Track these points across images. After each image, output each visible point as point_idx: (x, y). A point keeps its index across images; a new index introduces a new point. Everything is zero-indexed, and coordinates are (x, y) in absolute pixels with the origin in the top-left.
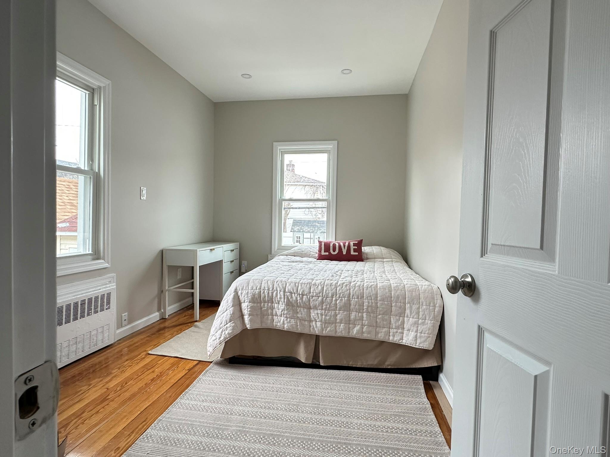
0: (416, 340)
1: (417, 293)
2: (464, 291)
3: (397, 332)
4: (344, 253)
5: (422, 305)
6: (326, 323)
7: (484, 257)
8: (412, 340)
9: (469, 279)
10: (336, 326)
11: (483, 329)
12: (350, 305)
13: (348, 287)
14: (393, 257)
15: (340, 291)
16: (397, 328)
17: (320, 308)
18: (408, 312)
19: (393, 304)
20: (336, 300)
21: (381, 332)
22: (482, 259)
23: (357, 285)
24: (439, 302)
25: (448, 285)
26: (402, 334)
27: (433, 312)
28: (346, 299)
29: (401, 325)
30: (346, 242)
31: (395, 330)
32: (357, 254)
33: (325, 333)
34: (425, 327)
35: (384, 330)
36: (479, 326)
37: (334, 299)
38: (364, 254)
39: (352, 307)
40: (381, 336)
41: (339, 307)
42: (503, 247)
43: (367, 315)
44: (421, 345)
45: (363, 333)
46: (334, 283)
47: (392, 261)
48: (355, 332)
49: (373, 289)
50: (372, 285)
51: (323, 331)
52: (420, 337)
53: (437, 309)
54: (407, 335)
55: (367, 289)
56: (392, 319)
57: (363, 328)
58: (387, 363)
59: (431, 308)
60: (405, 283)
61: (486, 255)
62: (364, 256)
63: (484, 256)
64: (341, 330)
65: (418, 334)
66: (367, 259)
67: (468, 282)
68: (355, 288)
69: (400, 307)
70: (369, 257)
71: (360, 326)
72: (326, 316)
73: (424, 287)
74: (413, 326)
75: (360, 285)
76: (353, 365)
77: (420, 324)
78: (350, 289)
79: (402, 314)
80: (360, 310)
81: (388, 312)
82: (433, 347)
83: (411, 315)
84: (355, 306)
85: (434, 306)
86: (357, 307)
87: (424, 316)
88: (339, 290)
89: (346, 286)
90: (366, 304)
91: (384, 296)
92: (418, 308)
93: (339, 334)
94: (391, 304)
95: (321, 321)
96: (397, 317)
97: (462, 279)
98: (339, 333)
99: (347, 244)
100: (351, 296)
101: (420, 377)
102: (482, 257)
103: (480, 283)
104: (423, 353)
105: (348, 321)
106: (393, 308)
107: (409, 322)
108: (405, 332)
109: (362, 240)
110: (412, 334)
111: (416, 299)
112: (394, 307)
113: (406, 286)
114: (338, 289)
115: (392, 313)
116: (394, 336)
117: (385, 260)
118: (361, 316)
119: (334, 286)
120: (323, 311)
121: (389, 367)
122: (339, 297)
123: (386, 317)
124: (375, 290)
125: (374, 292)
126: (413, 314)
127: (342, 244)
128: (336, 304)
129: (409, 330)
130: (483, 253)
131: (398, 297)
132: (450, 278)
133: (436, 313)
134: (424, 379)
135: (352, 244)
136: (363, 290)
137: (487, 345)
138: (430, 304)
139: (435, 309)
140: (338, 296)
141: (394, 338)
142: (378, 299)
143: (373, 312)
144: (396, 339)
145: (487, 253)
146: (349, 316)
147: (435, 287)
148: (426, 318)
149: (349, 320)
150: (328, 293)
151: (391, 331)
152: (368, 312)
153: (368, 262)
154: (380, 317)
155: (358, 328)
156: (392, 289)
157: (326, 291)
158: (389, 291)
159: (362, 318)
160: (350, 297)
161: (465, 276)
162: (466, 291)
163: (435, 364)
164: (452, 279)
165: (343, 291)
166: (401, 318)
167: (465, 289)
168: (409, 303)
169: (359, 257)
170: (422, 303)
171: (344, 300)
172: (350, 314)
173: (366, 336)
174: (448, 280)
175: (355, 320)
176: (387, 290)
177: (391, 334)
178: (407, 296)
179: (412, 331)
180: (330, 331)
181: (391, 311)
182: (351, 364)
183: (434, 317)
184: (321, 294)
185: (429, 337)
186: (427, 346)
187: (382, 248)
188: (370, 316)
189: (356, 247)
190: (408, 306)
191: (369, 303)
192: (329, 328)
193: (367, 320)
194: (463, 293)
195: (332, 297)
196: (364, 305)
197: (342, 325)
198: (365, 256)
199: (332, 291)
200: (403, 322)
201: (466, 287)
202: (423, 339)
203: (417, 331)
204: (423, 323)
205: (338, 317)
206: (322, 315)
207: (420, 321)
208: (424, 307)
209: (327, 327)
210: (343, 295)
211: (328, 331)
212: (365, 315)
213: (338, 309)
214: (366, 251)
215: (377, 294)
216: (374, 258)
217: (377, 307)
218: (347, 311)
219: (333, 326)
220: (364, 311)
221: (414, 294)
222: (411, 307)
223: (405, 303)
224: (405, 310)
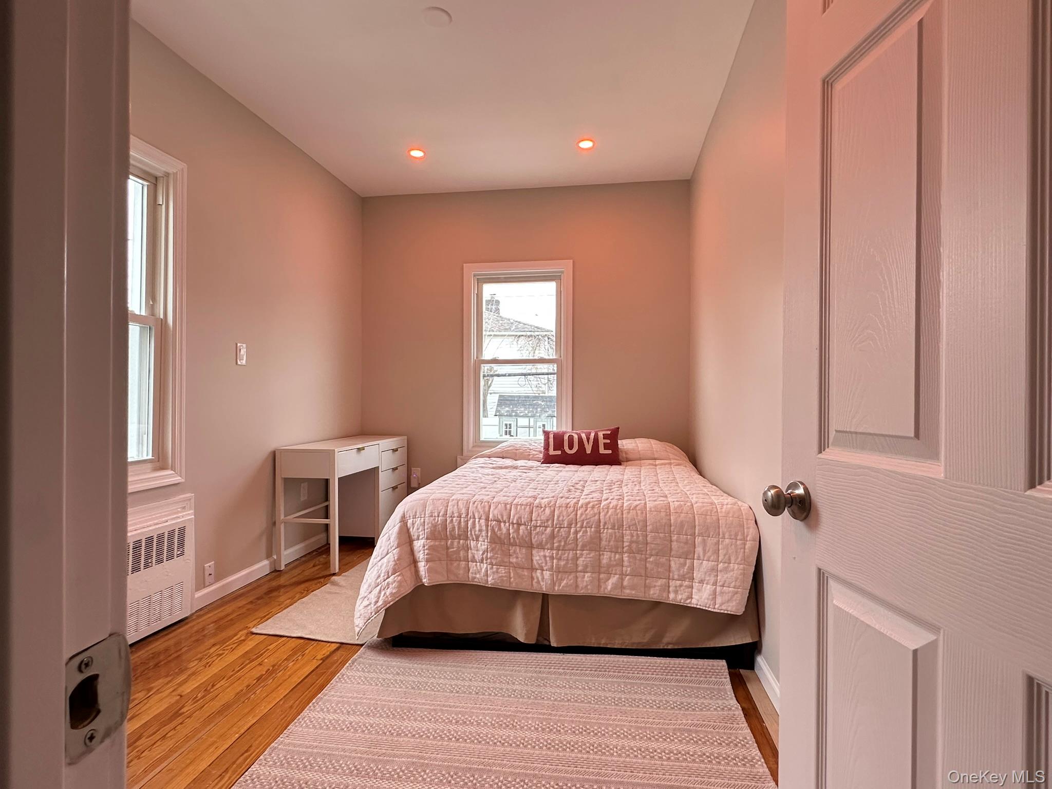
0: (714, 599)
1: (714, 518)
2: (792, 511)
3: (681, 586)
4: (589, 451)
5: (724, 537)
6: (559, 572)
7: (823, 452)
8: (708, 599)
9: (800, 491)
10: (577, 577)
11: (826, 575)
12: (600, 539)
13: (596, 510)
14: (671, 456)
16: (682, 578)
17: (549, 546)
18: (699, 550)
19: (674, 538)
20: (576, 532)
21: (655, 586)
22: (820, 456)
23: (611, 506)
24: (751, 532)
25: (766, 500)
26: (690, 589)
27: (742, 550)
28: (593, 529)
29: (688, 573)
30: (590, 433)
31: (678, 583)
32: (610, 452)
33: (558, 589)
34: (729, 575)
35: (660, 582)
36: (819, 570)
37: (572, 530)
38: (621, 451)
39: (604, 543)
40: (654, 594)
41: (581, 543)
42: (854, 435)
43: (628, 557)
44: (724, 607)
45: (623, 587)
46: (572, 504)
47: (670, 464)
48: (609, 586)
49: (639, 512)
50: (637, 506)
51: (554, 585)
52: (722, 593)
53: (748, 545)
54: (699, 590)
55: (628, 513)
56: (672, 564)
57: (622, 580)
58: (665, 640)
59: (739, 542)
60: (693, 501)
61: (827, 450)
62: (622, 456)
63: (824, 450)
64: (585, 584)
65: (718, 589)
66: (628, 460)
67: (799, 496)
68: (608, 512)
69: (687, 543)
70: (631, 456)
71: (618, 576)
72: (559, 559)
73: (725, 506)
74: (710, 575)
75: (617, 506)
76: (607, 644)
77: (721, 571)
78: (600, 513)
79: (689, 554)
80: (618, 548)
81: (666, 551)
82: (744, 610)
83: (704, 556)
84: (609, 541)
85: (744, 540)
86: (612, 543)
87: (727, 556)
88: (582, 515)
89: (593, 507)
90: (627, 538)
91: (658, 524)
92: (716, 544)
93: (581, 592)
94: (671, 536)
95: (551, 569)
96: (682, 560)
97: (789, 491)
98: (582, 589)
99: (592, 435)
100: (602, 524)
101: (723, 663)
102: (820, 452)
103: (819, 498)
104: (728, 621)
105: (597, 568)
106: (675, 545)
107: (702, 568)
108: (696, 585)
109: (618, 428)
110: (708, 589)
111: (713, 528)
112: (675, 543)
113: (695, 506)
114: (579, 512)
115: (673, 553)
116: (676, 592)
117: (658, 462)
118: (619, 559)
119: (572, 509)
120: (554, 552)
121: (670, 647)
122: (582, 527)
123: (663, 560)
124: (642, 513)
125: (640, 517)
126: (709, 554)
127: (584, 436)
128: (576, 539)
129: (701, 582)
130: (822, 446)
131: (682, 524)
132: (769, 490)
133: (747, 551)
134: (730, 666)
135: (601, 435)
136: (623, 514)
137: (834, 601)
138: (736, 535)
139: (745, 544)
140: (579, 525)
141: (676, 597)
142: (649, 528)
143: (639, 552)
144: (679, 597)
145: (828, 447)
146: (599, 559)
147: (745, 507)
148: (730, 559)
149: (600, 566)
150: (563, 521)
151: (672, 583)
152: (630, 552)
153: (629, 466)
154: (651, 560)
155: (614, 580)
156: (672, 511)
157: (559, 517)
158: (666, 515)
159: (621, 563)
160: (600, 526)
161: (794, 486)
162: (796, 511)
163: (748, 640)
164: (773, 492)
165: (588, 517)
166: (688, 561)
167: (794, 507)
168: (700, 534)
169: (614, 459)
170: (724, 534)
171: (590, 532)
172: (600, 555)
173: (628, 593)
174: (765, 493)
175: (609, 566)
176: (663, 514)
177: (671, 589)
178: (697, 523)
179: (707, 584)
180: (567, 585)
181: (671, 549)
182: (603, 643)
183: (744, 559)
184: (550, 523)
185: (736, 593)
186: (734, 609)
187: (653, 441)
188: (635, 558)
189: (609, 441)
190: (698, 540)
191: (632, 536)
192: (565, 582)
193: (630, 566)
194: (791, 513)
195: (569, 527)
196: (625, 539)
197: (587, 575)
198: (624, 455)
199: (568, 516)
200: (692, 568)
201: (796, 504)
202: (726, 597)
203: (715, 584)
204: (726, 570)
205: (580, 562)
206: (552, 558)
207: (721, 566)
208: (727, 541)
209: (562, 580)
210: (587, 523)
211: (563, 587)
212: (626, 557)
213: (579, 548)
214: (625, 448)
215: (645, 521)
216: (640, 459)
217: (647, 544)
218: (596, 551)
219: (571, 577)
220: (625, 549)
221: (709, 519)
222: (704, 543)
223: (693, 535)
224: (695, 548)
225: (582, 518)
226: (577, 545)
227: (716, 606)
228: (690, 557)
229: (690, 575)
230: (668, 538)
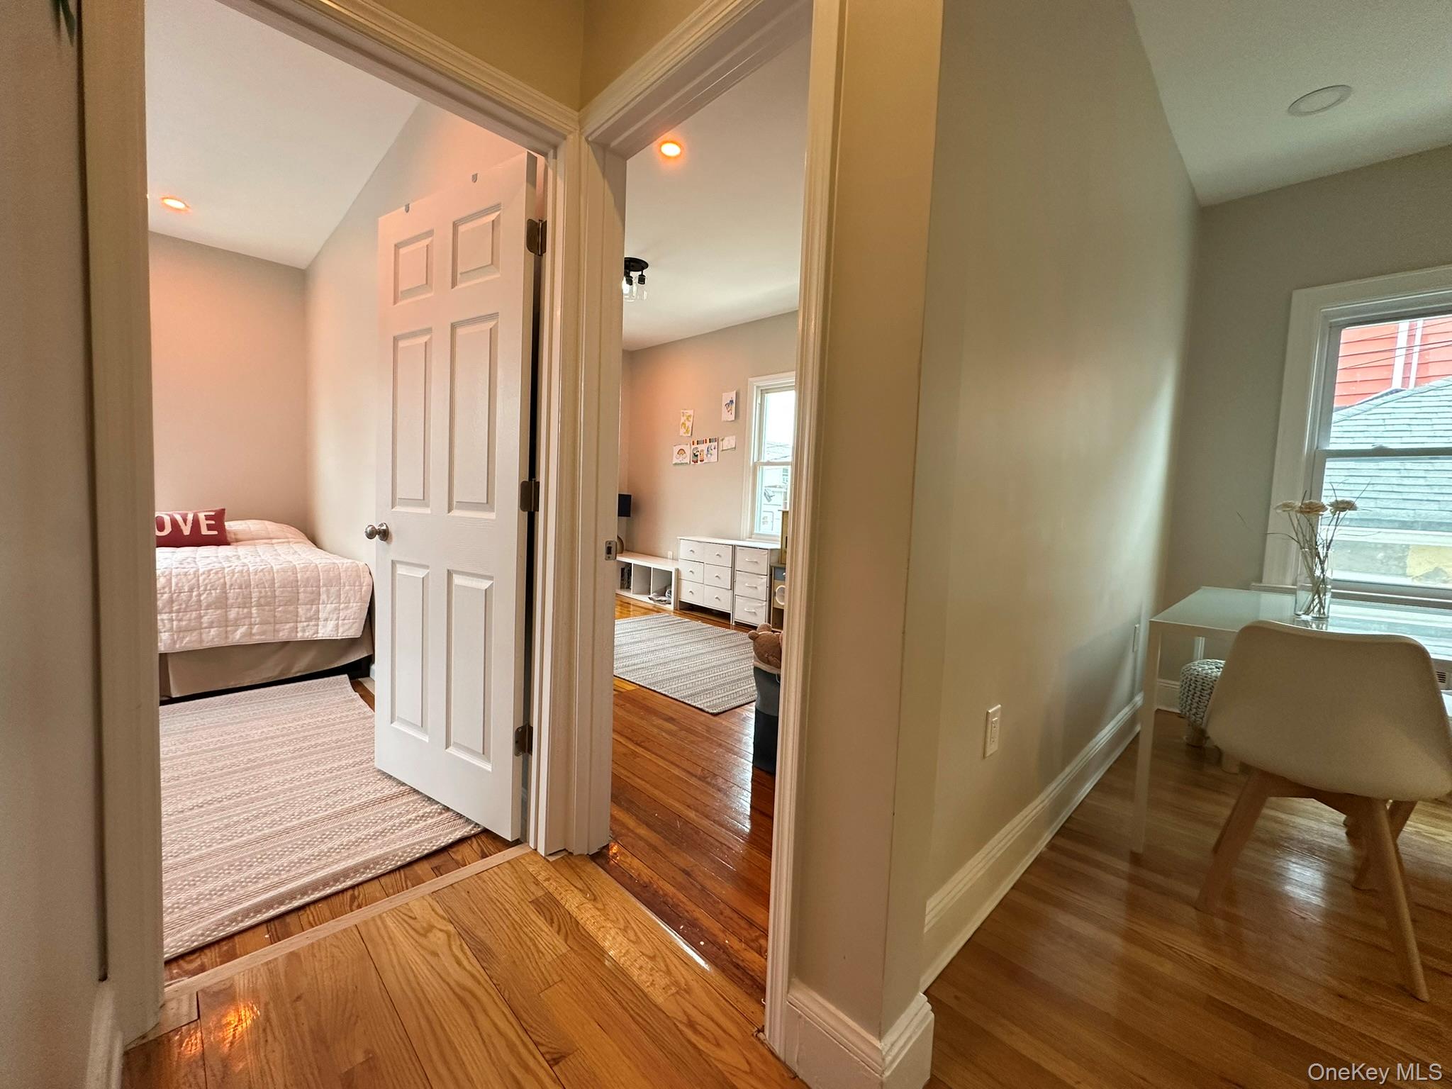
0: (337, 630)
1: (337, 573)
3: (308, 626)
4: (186, 531)
5: (344, 586)
6: (180, 632)
8: (332, 631)
9: (384, 527)
10: (201, 634)
11: (395, 562)
12: (227, 599)
13: (220, 575)
14: (289, 535)
15: (207, 581)
16: (309, 619)
17: (167, 610)
18: (323, 597)
19: (302, 590)
20: (199, 595)
21: (284, 629)
22: (392, 513)
23: (236, 571)
24: (367, 580)
25: (367, 532)
26: (316, 627)
27: (359, 593)
28: (218, 591)
29: (314, 615)
30: (187, 514)
31: (305, 624)
32: (215, 533)
33: (178, 647)
34: (349, 611)
35: (288, 626)
36: (393, 560)
37: (195, 594)
38: (229, 533)
39: (230, 601)
40: (283, 636)
41: (205, 604)
42: (403, 500)
43: (258, 610)
44: (344, 634)
45: (251, 634)
46: (192, 571)
47: (289, 542)
48: (238, 636)
49: (266, 574)
50: (263, 569)
51: (175, 643)
52: (343, 625)
53: (364, 588)
54: (324, 626)
55: (256, 575)
56: (300, 610)
57: (251, 628)
58: (293, 671)
59: (356, 588)
60: (317, 563)
62: (230, 537)
64: (212, 638)
65: (340, 622)
66: (237, 541)
67: (382, 529)
68: (233, 576)
69: (312, 593)
70: (239, 537)
71: (246, 627)
72: (180, 620)
73: (345, 565)
74: (333, 614)
75: (242, 570)
76: (236, 685)
77: (342, 609)
78: (225, 577)
79: (315, 600)
80: (246, 603)
81: (293, 600)
82: (361, 634)
83: (328, 600)
84: (237, 599)
85: (361, 585)
86: (239, 600)
87: (348, 598)
88: (204, 580)
89: (217, 573)
90: (255, 595)
91: (286, 582)
92: (338, 591)
93: (206, 645)
94: (298, 590)
95: (171, 629)
96: (309, 606)
97: (378, 528)
98: (207, 643)
99: (190, 517)
100: (228, 587)
101: (346, 676)
103: (392, 529)
104: (351, 643)
105: (224, 623)
106: (301, 596)
107: (325, 610)
108: (321, 623)
109: (224, 510)
110: (331, 624)
111: (335, 580)
112: (302, 594)
113: (319, 566)
114: (201, 579)
115: (300, 602)
116: (304, 631)
117: (274, 541)
118: (247, 613)
119: (192, 576)
120: (174, 615)
121: (298, 675)
122: (205, 590)
123: (291, 608)
124: (269, 574)
125: (268, 577)
126: (332, 599)
127: (179, 518)
128: (199, 601)
129: (326, 620)
130: (393, 506)
131: (308, 579)
132: (368, 528)
133: (363, 593)
134: (351, 678)
135: (202, 516)
136: (249, 576)
138: (355, 583)
139: (361, 589)
140: (202, 589)
141: (305, 633)
142: (276, 585)
143: (268, 604)
144: (307, 634)
145: (396, 506)
146: (226, 615)
147: (361, 564)
148: (349, 600)
149: (227, 621)
150: (183, 586)
151: (300, 625)
152: (259, 605)
153: (241, 545)
154: (280, 609)
155: (242, 630)
156: (299, 570)
157: (177, 584)
158: (293, 574)
159: (250, 615)
160: (225, 587)
161: (381, 525)
163: (365, 655)
165: (212, 581)
166: (314, 606)
167: (380, 535)
168: (325, 585)
169: (221, 539)
170: (344, 584)
171: (216, 593)
172: (226, 612)
173: (257, 639)
175: (236, 620)
176: (290, 573)
177: (299, 629)
178: (321, 578)
179: (331, 620)
180: (190, 642)
181: (298, 599)
182: (232, 685)
183: (361, 598)
184: (167, 590)
185: (354, 623)
186: (353, 634)
187: (266, 522)
188: (264, 610)
189: (213, 522)
190: (323, 590)
191: (260, 592)
192: (188, 639)
193: (258, 617)
195: (191, 590)
196: (253, 595)
197: (212, 630)
198: (233, 536)
199: (189, 582)
200: (318, 611)
201: (381, 533)
202: (346, 627)
203: (338, 619)
204: (347, 608)
205: (205, 619)
206: (171, 620)
207: (342, 606)
208: (347, 588)
209: (184, 638)
210: (212, 586)
211: (186, 643)
212: (254, 610)
213: (203, 608)
214: (233, 529)
215: (273, 579)
216: (253, 539)
217: (275, 597)
218: (222, 608)
219: (195, 633)
220: (253, 604)
221: (331, 574)
222: (328, 591)
223: (318, 587)
224: (320, 595)
225: (205, 583)
226: (201, 606)
227: (339, 635)
228: (316, 602)
229: (316, 617)
230: (296, 591)
